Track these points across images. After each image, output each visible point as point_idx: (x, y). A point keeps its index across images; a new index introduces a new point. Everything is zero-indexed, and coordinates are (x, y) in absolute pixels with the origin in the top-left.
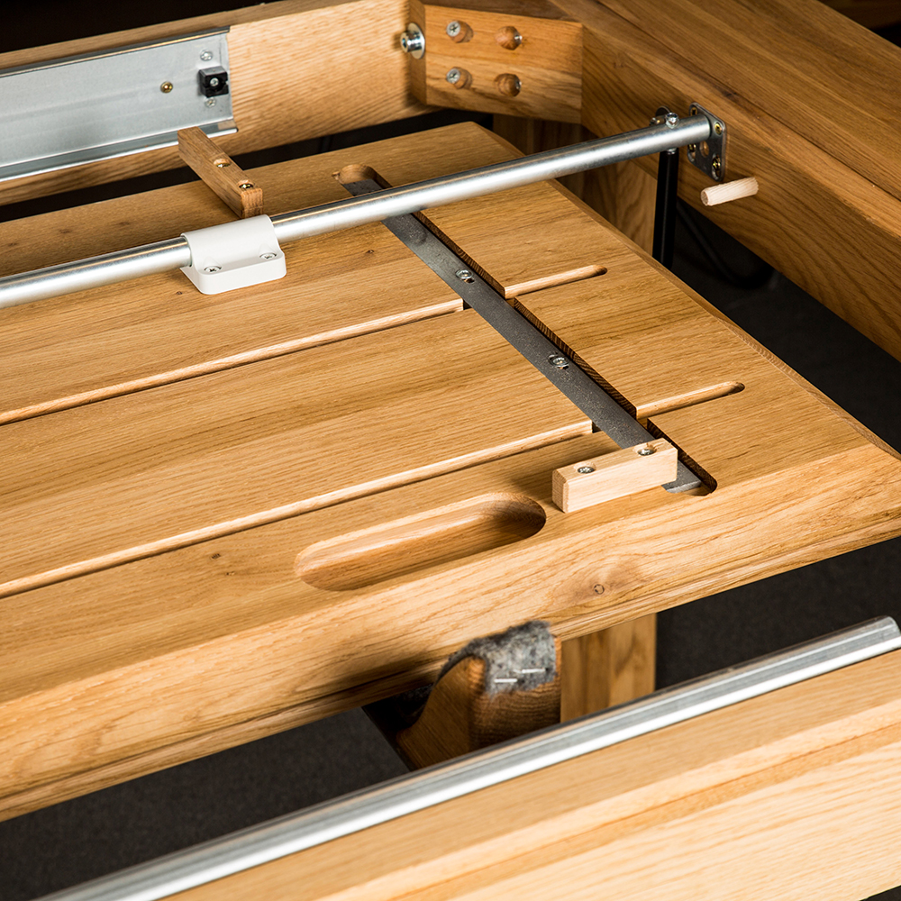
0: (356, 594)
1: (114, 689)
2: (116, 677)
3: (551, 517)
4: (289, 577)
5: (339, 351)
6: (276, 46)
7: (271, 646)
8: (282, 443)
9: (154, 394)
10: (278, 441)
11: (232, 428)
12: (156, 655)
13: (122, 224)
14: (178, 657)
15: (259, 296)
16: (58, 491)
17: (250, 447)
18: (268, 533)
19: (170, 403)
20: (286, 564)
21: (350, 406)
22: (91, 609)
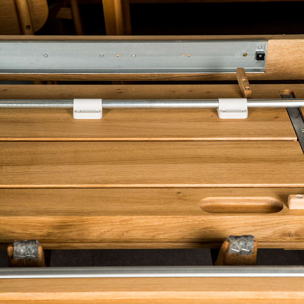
0: (212, 215)
1: (132, 221)
2: (133, 218)
3: (284, 209)
4: (196, 204)
5: (249, 144)
6: (284, 48)
7: (181, 222)
8: (216, 166)
9: (188, 143)
10: (216, 165)
11: (205, 158)
12: (147, 215)
13: (208, 92)
14: (153, 218)
15: (235, 122)
16: (147, 163)
17: (207, 165)
18: (197, 191)
19: (191, 147)
20: (197, 201)
21: (243, 161)
22: (137, 198)
